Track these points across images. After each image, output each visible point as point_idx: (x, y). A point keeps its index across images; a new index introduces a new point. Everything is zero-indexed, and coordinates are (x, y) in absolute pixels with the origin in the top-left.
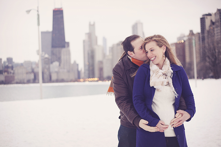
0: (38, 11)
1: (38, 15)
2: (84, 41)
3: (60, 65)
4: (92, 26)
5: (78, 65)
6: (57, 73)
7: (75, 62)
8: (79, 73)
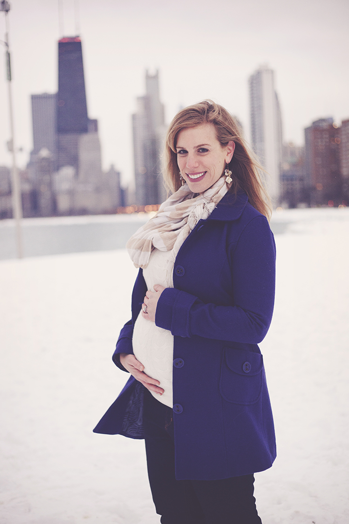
0: (7, 45)
1: (8, 55)
2: (134, 117)
3: (77, 174)
4: (152, 80)
5: (118, 174)
6: (71, 193)
7: (112, 167)
8: (122, 193)
